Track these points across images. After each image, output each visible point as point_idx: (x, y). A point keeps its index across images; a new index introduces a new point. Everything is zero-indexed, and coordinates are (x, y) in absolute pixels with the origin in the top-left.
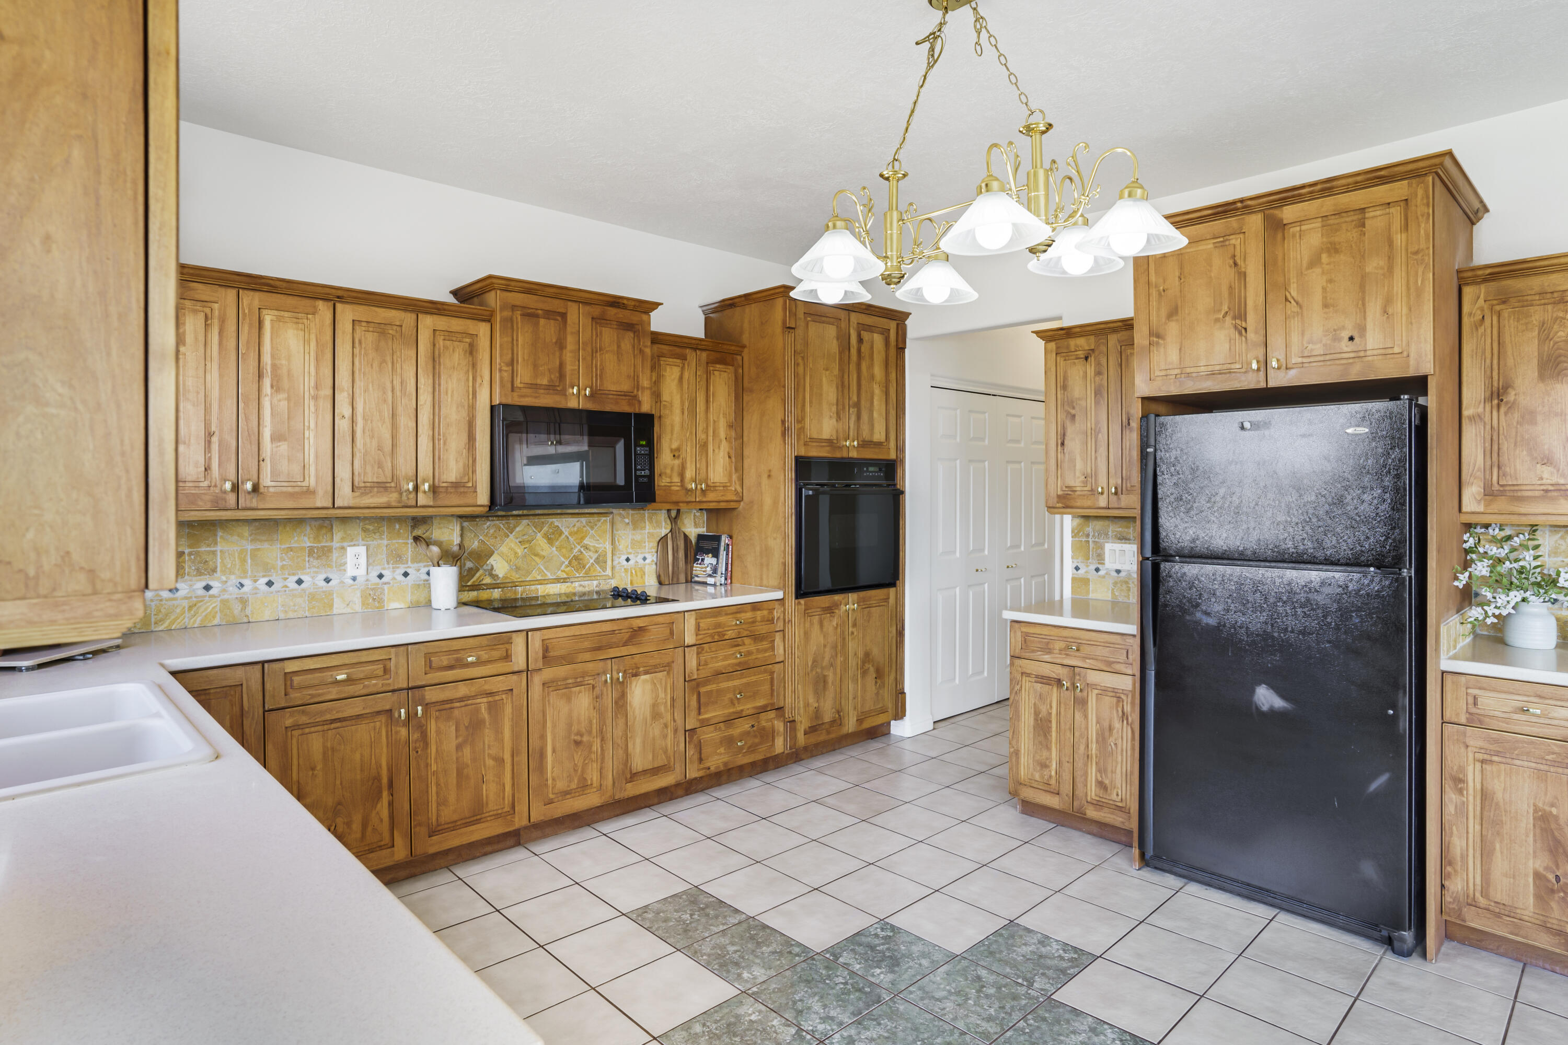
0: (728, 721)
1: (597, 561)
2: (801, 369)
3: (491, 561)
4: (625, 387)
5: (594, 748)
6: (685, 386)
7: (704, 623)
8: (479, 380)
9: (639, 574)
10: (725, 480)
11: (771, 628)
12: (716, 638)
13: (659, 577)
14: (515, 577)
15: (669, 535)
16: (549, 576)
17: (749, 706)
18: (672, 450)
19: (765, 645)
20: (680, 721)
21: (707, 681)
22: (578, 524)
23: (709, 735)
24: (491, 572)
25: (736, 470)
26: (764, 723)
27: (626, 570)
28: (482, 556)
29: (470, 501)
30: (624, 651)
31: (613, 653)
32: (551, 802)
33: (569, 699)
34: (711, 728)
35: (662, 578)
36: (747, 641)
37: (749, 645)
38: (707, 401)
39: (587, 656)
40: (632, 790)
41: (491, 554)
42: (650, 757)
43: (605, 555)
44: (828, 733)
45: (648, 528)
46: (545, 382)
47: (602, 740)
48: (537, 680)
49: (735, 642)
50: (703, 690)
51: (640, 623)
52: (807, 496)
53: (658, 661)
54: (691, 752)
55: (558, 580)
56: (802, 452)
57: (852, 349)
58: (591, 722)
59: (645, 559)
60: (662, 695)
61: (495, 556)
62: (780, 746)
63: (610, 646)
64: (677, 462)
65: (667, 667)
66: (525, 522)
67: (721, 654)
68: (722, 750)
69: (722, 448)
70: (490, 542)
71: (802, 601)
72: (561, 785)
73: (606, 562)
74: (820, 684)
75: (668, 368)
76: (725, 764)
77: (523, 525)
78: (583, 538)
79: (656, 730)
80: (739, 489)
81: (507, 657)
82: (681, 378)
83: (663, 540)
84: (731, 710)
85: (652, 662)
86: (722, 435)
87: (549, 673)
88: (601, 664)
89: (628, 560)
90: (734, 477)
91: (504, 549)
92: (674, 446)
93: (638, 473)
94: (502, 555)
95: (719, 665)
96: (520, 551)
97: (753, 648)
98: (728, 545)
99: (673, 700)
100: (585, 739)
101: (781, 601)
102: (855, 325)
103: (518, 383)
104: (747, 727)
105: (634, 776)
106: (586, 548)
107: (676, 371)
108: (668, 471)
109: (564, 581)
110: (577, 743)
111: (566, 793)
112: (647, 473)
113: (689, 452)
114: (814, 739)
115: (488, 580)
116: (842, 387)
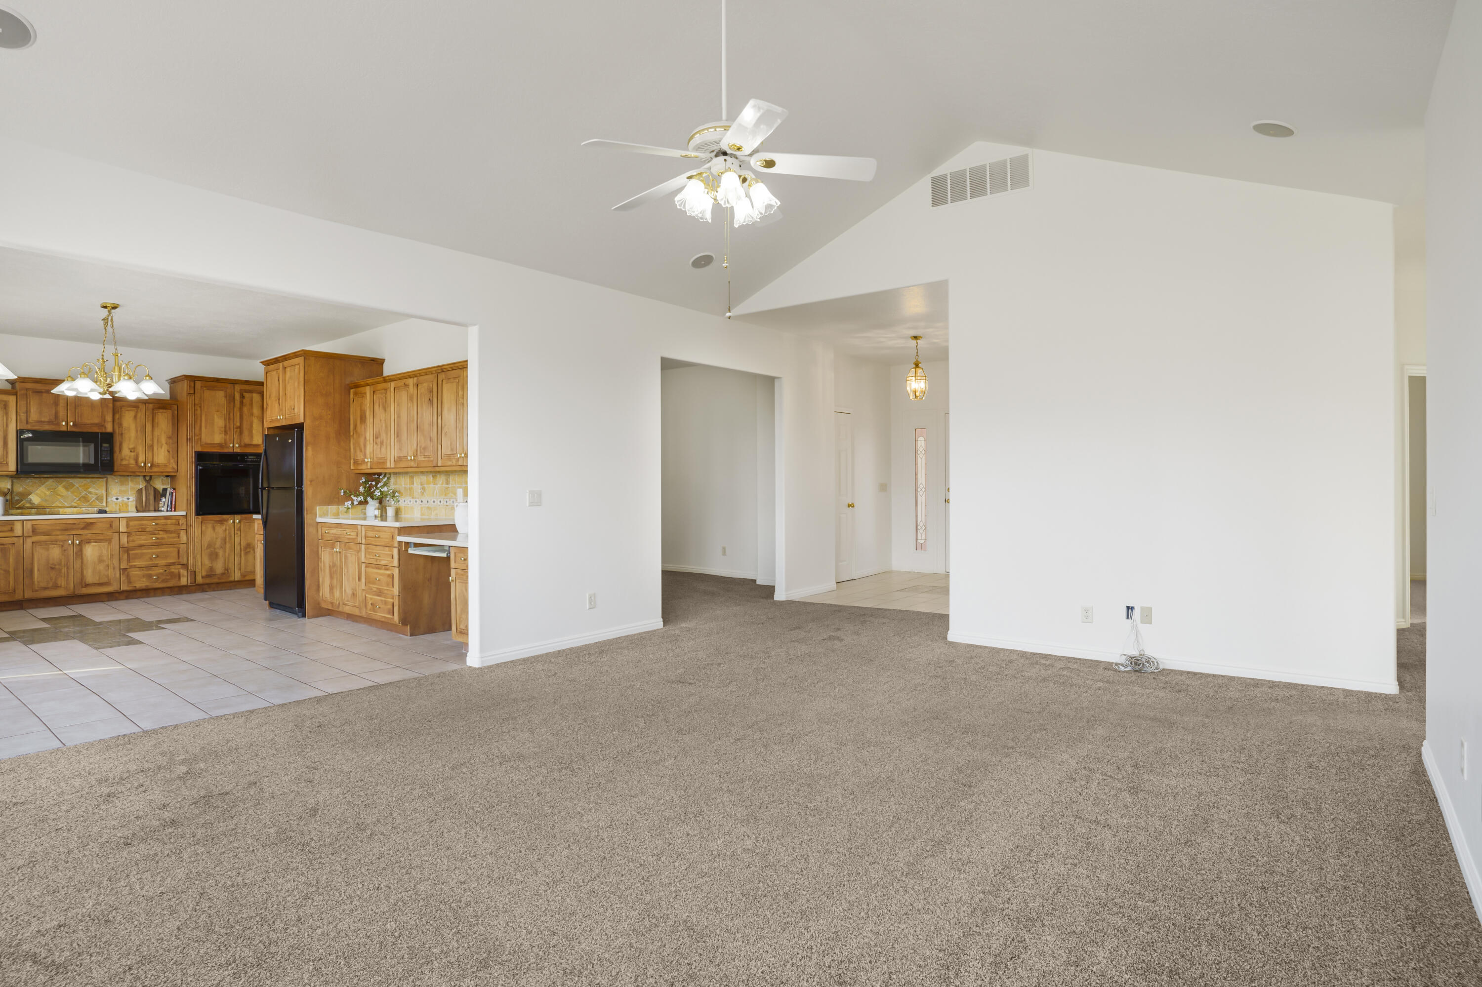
0: (148, 567)
1: (97, 499)
2: (198, 412)
3: (31, 497)
4: (96, 421)
5: (63, 571)
6: (138, 420)
7: (131, 523)
8: (9, 419)
9: (124, 506)
10: (166, 462)
11: (178, 528)
12: (140, 530)
13: (136, 507)
14: (45, 504)
15: (144, 489)
16: (66, 504)
17: (163, 562)
18: (129, 449)
19: (173, 535)
20: (117, 565)
21: (134, 548)
22: (85, 482)
23: (135, 573)
24: (30, 502)
25: (173, 457)
26: (173, 570)
27: (116, 504)
28: (25, 495)
29: (5, 469)
30: (81, 532)
31: (74, 532)
32: (37, 591)
33: (48, 550)
34: (137, 569)
35: (138, 508)
36: (161, 532)
37: (162, 535)
38: (153, 426)
39: (59, 533)
40: (85, 591)
41: (30, 494)
42: (97, 578)
43: (103, 496)
44: (219, 578)
45: (131, 484)
46: (47, 420)
47: (67, 568)
48: (29, 542)
49: (153, 533)
50: (131, 552)
51: (91, 521)
52: (200, 469)
53: (102, 538)
54: (123, 578)
55: (71, 507)
56: (199, 449)
57: (236, 402)
58: (61, 560)
59: (128, 499)
60: (105, 552)
61: (33, 495)
62: (184, 581)
63: (73, 529)
64: (133, 454)
65: (109, 541)
66: (51, 480)
67: (144, 537)
68: (144, 580)
69: (163, 448)
70: (30, 489)
71: (200, 517)
72: (43, 585)
73: (103, 500)
74: (214, 556)
75: (127, 412)
76: (147, 586)
77: (50, 482)
78: (88, 488)
79: (101, 567)
80: (175, 467)
81: (12, 530)
82: (135, 417)
83: (140, 491)
84: (151, 563)
85: (99, 538)
86: (163, 440)
87: (35, 539)
88: (67, 537)
89: (117, 499)
90: (172, 461)
91: (38, 492)
92: (131, 446)
93: (103, 459)
94: (37, 495)
95: (142, 542)
96: (48, 493)
97: (165, 536)
98: (172, 493)
99: (112, 555)
100: (57, 567)
101: (186, 516)
102: (239, 390)
103: (30, 420)
104: (161, 571)
105: (87, 585)
106: (90, 493)
107: (132, 414)
108: (127, 458)
109: (75, 507)
110: (52, 568)
111: (45, 589)
112: (109, 458)
113: (141, 450)
114: (208, 581)
115: (28, 505)
116: (229, 418)
